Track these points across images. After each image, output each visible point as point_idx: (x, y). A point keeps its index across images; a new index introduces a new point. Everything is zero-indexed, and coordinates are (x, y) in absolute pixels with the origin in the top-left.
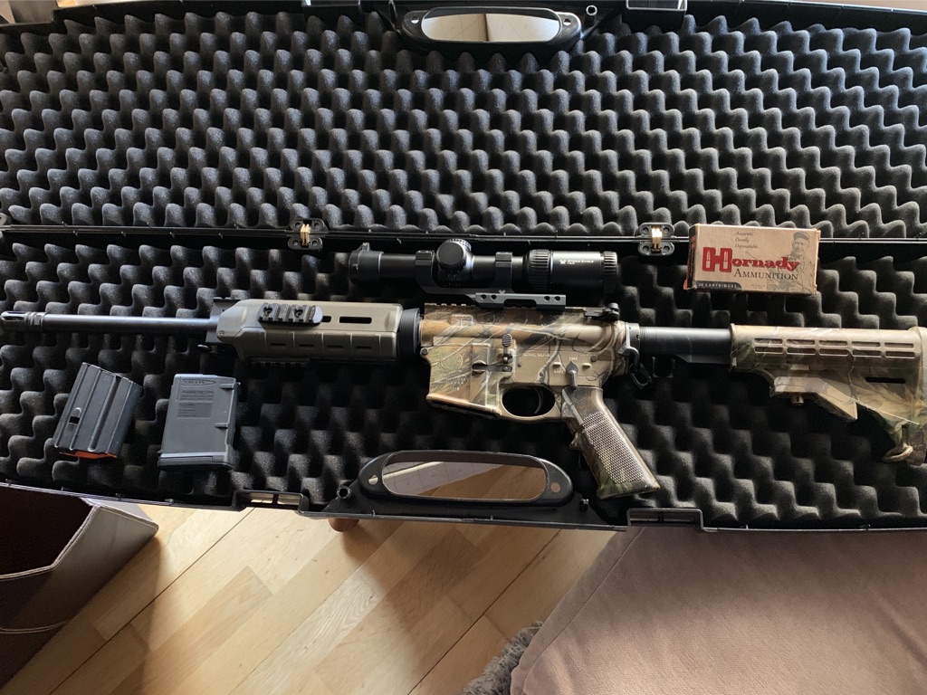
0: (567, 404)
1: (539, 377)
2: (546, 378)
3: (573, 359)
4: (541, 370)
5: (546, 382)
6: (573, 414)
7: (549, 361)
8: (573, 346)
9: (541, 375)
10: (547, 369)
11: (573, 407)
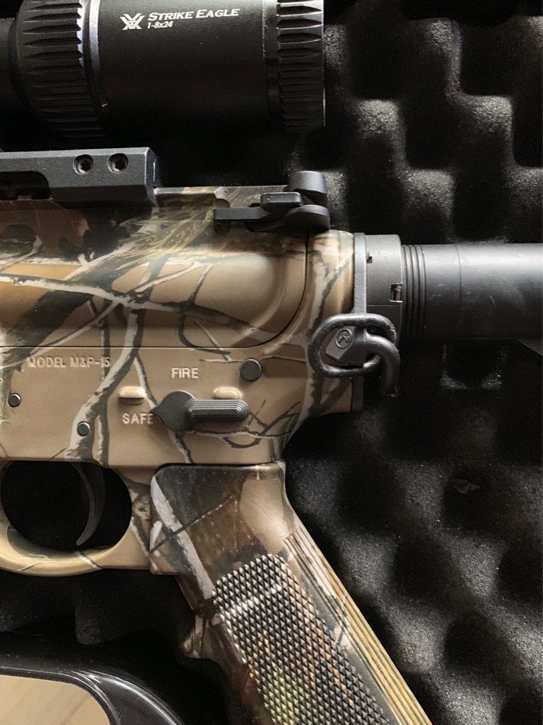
0: (164, 529)
1: (75, 440)
2: (99, 441)
3: (183, 373)
4: (82, 415)
5: (97, 454)
6: (185, 562)
7: (107, 382)
8: (181, 327)
9: (82, 430)
10: (99, 410)
11: (184, 539)
